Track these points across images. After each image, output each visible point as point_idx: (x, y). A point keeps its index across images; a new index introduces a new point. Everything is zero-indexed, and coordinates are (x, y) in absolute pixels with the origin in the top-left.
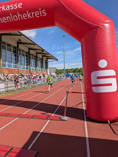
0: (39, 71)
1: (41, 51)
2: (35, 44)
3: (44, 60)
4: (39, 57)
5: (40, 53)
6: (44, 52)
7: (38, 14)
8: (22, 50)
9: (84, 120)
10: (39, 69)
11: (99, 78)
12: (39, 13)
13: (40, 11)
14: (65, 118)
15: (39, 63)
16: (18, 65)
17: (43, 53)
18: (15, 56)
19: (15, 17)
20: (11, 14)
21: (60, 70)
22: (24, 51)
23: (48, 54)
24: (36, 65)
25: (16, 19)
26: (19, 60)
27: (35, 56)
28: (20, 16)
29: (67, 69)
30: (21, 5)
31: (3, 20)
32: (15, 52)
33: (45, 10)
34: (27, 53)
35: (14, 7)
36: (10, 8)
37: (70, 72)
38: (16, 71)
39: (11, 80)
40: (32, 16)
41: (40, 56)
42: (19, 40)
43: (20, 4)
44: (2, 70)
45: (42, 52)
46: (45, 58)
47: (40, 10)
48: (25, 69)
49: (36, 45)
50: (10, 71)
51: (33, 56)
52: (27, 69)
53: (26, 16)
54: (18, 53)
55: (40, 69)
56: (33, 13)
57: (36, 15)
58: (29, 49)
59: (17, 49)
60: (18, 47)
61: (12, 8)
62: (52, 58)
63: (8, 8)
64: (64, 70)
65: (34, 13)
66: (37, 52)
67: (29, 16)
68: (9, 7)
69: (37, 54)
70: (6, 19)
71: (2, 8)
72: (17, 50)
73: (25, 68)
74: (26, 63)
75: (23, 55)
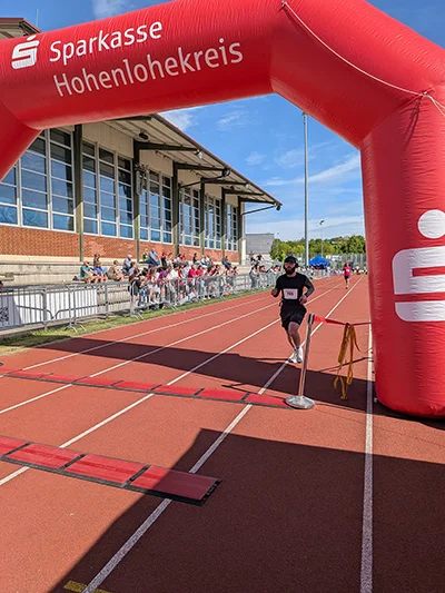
0: (208, 247)
1: (220, 173)
2: (196, 149)
3: (229, 206)
4: (211, 195)
5: (215, 181)
6: (231, 177)
7: (216, 56)
8: (151, 172)
9: (364, 410)
10: (208, 239)
11: (417, 272)
12: (220, 52)
13: (222, 48)
14: (302, 401)
15: (210, 218)
16: (138, 224)
17: (227, 178)
18: (127, 192)
19: (140, 70)
20: (126, 61)
21: (289, 243)
22: (158, 175)
23: (245, 185)
24: (200, 226)
25: (142, 77)
26: (142, 208)
27: (196, 193)
28: (155, 67)
29: (317, 241)
30: (160, 28)
31: (102, 81)
32: (125, 178)
33: (238, 44)
34: (167, 181)
35: (137, 37)
36: (124, 39)
37: (330, 252)
38: (130, 246)
39: (116, 280)
40: (194, 66)
41: (213, 191)
42: (141, 135)
43: (157, 26)
44: (84, 244)
45: (224, 175)
46: (231, 200)
47: (222, 45)
48: (162, 242)
49: (201, 150)
50: (112, 249)
51: (188, 191)
52: (168, 239)
53: (176, 65)
54: (138, 183)
55: (215, 241)
56: (197, 56)
57: (207, 59)
58: (177, 166)
59: (134, 167)
60: (136, 159)
61: (130, 40)
62: (260, 197)
63: (116, 42)
64: (303, 242)
65: (201, 53)
66: (203, 179)
67: (184, 63)
68: (119, 38)
69: (203, 186)
70: (109, 79)
71: (97, 41)
72: (135, 172)
73: (162, 239)
74: (164, 220)
75: (155, 190)
